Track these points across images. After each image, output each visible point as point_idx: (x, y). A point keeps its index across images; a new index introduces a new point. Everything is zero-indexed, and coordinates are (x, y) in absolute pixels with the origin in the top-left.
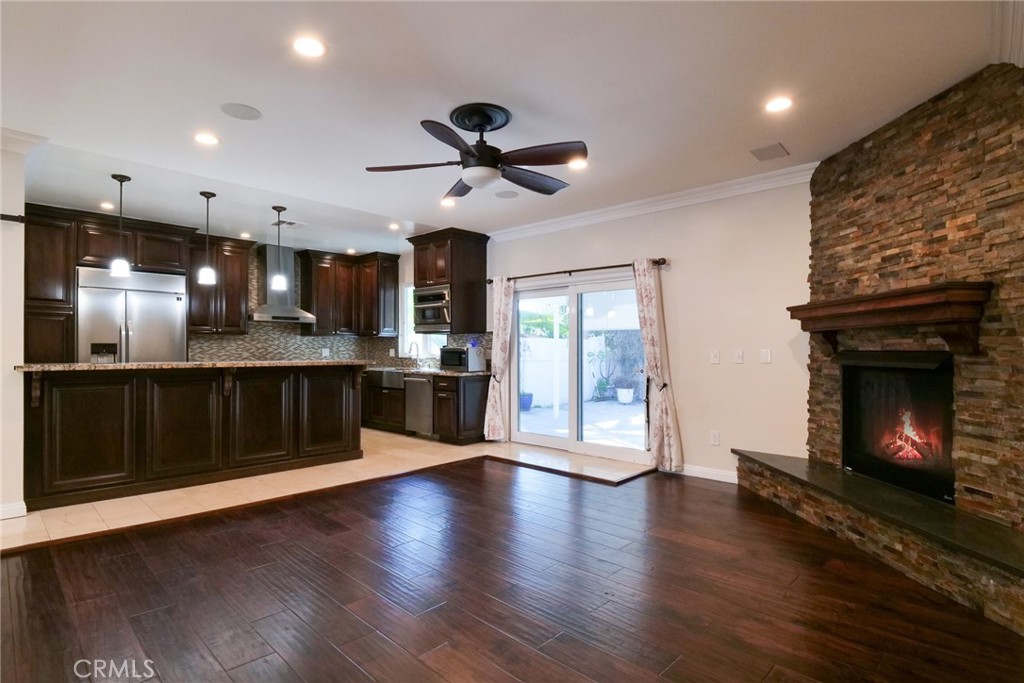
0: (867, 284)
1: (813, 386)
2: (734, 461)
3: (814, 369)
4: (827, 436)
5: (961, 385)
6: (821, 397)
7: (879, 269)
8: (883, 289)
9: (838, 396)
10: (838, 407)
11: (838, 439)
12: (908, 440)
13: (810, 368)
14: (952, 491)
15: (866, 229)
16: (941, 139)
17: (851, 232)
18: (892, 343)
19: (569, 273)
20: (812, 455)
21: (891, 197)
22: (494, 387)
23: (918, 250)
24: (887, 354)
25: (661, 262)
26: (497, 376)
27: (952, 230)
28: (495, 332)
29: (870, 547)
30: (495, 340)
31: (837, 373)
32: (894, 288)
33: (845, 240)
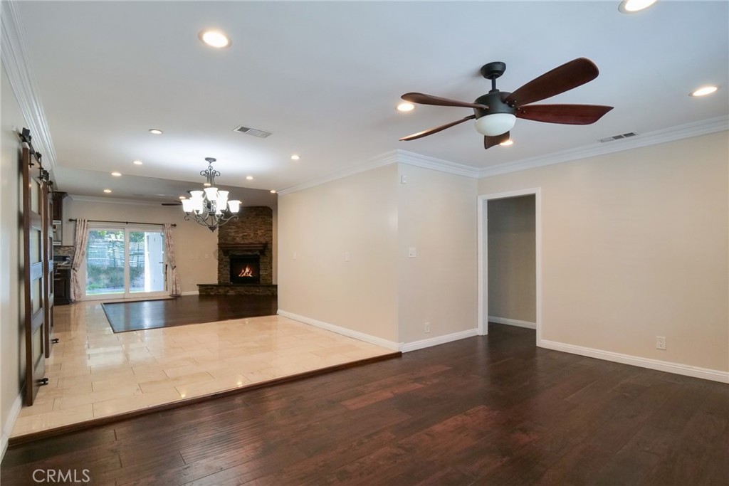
0: (238, 240)
1: (219, 264)
2: (198, 288)
3: (220, 260)
4: (225, 276)
5: (261, 260)
6: (222, 266)
7: (242, 237)
8: (242, 242)
9: (229, 266)
10: (229, 269)
11: (229, 276)
12: (247, 272)
13: (219, 260)
14: (259, 281)
15: (238, 227)
16: (257, 215)
17: (233, 227)
18: (246, 253)
19: (127, 223)
20: (219, 282)
21: (245, 223)
22: (74, 274)
23: (252, 235)
24: (244, 256)
25: (175, 225)
26: (76, 269)
27: (259, 232)
28: (78, 246)
29: (251, 293)
30: (78, 250)
31: (229, 260)
32: (246, 242)
33: (231, 229)
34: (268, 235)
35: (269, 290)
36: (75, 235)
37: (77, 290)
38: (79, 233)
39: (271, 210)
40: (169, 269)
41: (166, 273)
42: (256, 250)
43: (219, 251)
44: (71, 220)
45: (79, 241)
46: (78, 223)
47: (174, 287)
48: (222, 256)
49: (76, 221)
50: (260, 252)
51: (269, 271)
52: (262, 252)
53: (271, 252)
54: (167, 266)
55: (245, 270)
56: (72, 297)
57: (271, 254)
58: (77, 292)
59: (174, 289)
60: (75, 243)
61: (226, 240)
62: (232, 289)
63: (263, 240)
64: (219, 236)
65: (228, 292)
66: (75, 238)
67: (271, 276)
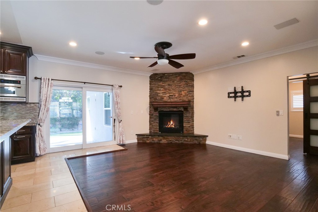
0: (166, 99)
1: (150, 118)
2: (136, 137)
3: (151, 115)
4: (155, 127)
5: (184, 115)
7: (169, 97)
8: (169, 101)
9: (158, 119)
10: (158, 122)
11: (158, 127)
12: (172, 124)
15: (165, 89)
16: (181, 79)
17: (162, 89)
18: (171, 109)
19: (85, 83)
20: (150, 132)
21: (171, 85)
22: (39, 129)
23: (177, 95)
24: (170, 111)
25: (121, 86)
26: (41, 124)
27: (183, 93)
28: (43, 103)
29: (181, 142)
30: (43, 107)
31: (158, 115)
32: (172, 100)
33: (160, 90)
34: (191, 95)
35: (196, 140)
36: (40, 92)
37: (42, 144)
38: (44, 91)
39: (193, 76)
40: (117, 122)
41: (114, 126)
42: (180, 107)
43: (150, 107)
44: (36, 78)
45: (43, 99)
46: (43, 81)
47: (121, 137)
48: (153, 112)
49: (41, 79)
50: (184, 109)
51: (191, 124)
52: (186, 109)
53: (193, 108)
54: (115, 120)
55: (170, 123)
56: (38, 152)
57: (193, 111)
58: (41, 147)
59: (121, 139)
60: (40, 100)
61: (156, 99)
62: (164, 138)
63: (185, 99)
64: (150, 96)
65: (161, 140)
66: (40, 96)
67: (193, 128)
